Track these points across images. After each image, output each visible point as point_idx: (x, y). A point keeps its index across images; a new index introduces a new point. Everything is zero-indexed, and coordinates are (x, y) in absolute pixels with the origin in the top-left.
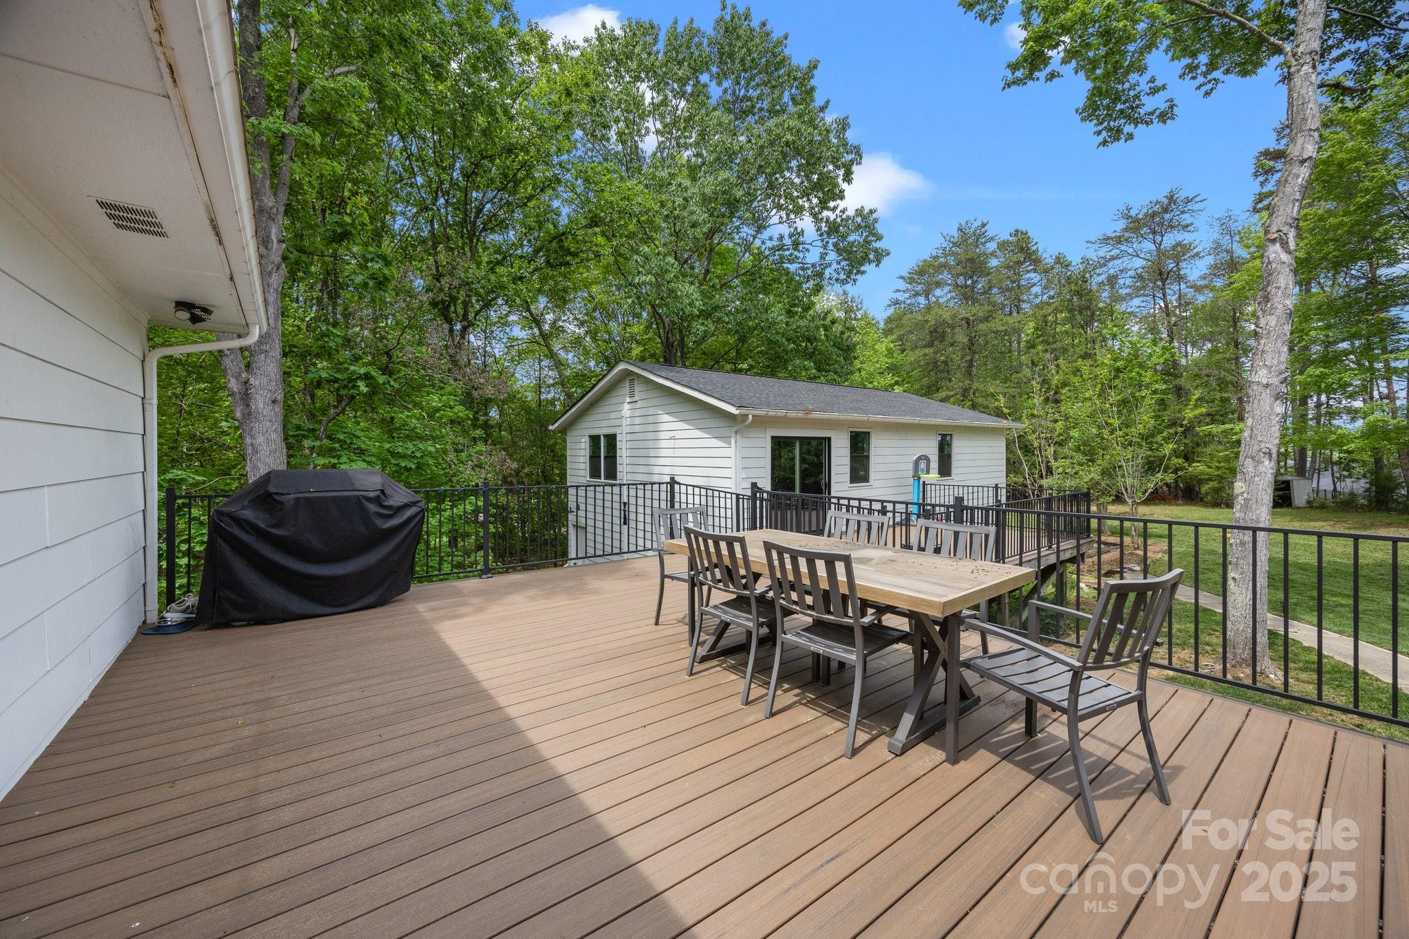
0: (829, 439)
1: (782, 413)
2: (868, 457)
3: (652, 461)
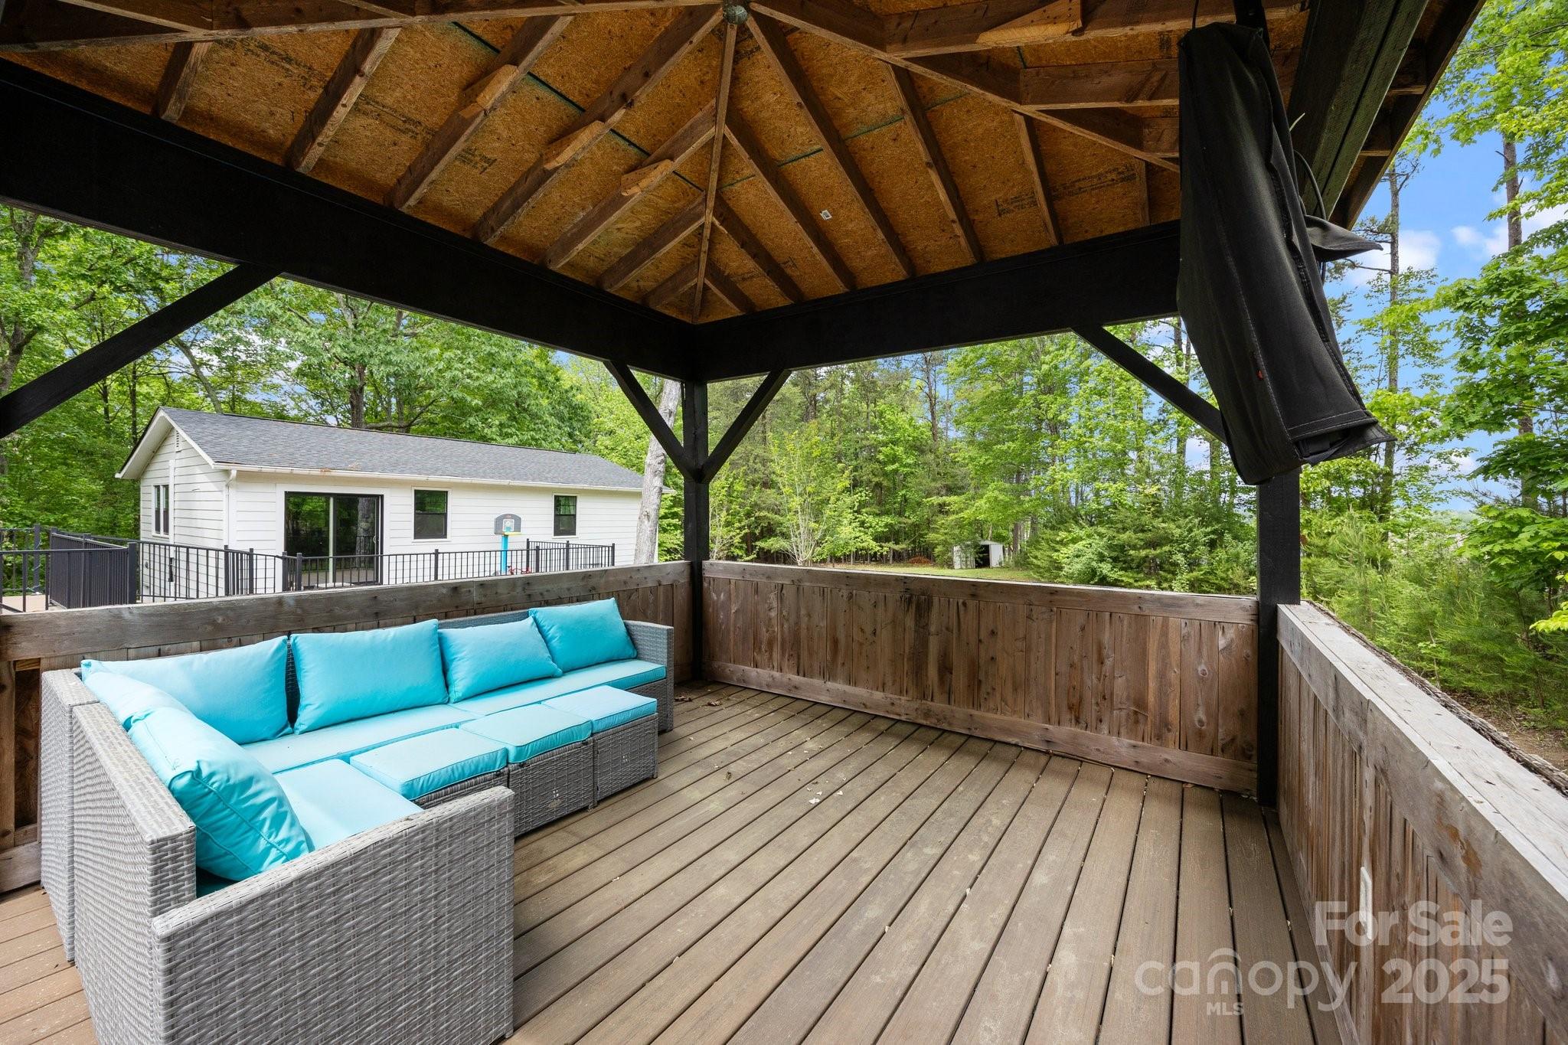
0: (382, 496)
1: (287, 470)
2: (445, 515)
3: (195, 514)
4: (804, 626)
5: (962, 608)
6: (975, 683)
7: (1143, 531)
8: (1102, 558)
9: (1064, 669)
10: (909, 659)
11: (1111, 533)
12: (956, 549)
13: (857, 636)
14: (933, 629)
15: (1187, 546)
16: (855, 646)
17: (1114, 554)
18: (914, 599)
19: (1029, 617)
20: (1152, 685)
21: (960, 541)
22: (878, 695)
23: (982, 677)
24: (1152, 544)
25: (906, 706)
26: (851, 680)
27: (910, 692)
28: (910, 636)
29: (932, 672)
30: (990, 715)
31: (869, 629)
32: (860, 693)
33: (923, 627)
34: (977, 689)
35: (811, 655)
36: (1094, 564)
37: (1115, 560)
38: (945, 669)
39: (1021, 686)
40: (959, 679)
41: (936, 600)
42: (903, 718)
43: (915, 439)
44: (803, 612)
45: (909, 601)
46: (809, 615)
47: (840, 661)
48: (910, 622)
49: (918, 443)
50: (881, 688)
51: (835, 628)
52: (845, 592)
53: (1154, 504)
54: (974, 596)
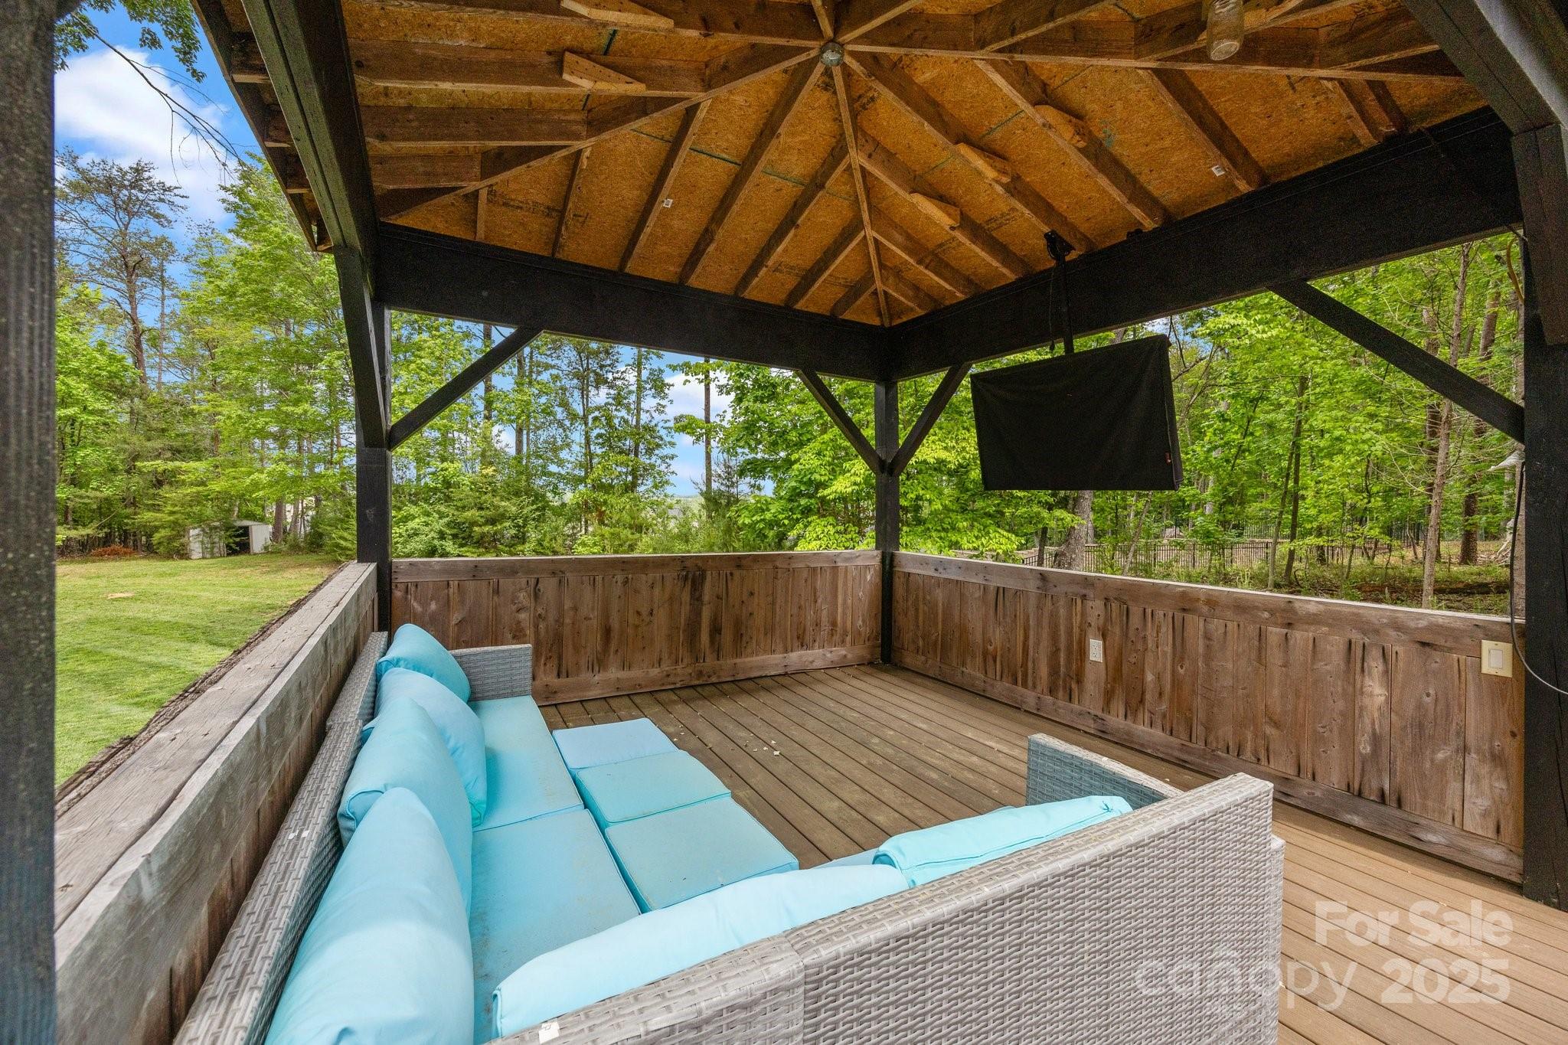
4: (568, 621)
5: (729, 577)
6: (738, 636)
7: (481, 509)
8: (442, 536)
9: (795, 611)
10: (684, 631)
11: (451, 511)
12: (192, 532)
13: (632, 619)
14: (706, 598)
15: (521, 522)
16: (630, 631)
17: (455, 531)
18: (690, 576)
19: (775, 578)
20: (840, 610)
21: (200, 520)
22: (655, 672)
23: (743, 632)
24: (492, 521)
25: (683, 672)
26: (625, 665)
27: (685, 660)
28: (685, 610)
29: (705, 637)
30: (749, 659)
31: (645, 611)
32: (636, 674)
33: (698, 600)
34: (740, 641)
35: (577, 649)
36: (436, 542)
37: (455, 536)
38: (716, 630)
39: (770, 630)
40: (727, 636)
41: (709, 573)
42: (678, 685)
43: (113, 375)
44: (568, 604)
45: (686, 578)
46: (575, 609)
47: (613, 648)
48: (686, 597)
49: (117, 382)
50: (657, 665)
51: (607, 618)
52: (620, 578)
53: (490, 484)
54: (739, 567)
